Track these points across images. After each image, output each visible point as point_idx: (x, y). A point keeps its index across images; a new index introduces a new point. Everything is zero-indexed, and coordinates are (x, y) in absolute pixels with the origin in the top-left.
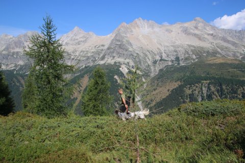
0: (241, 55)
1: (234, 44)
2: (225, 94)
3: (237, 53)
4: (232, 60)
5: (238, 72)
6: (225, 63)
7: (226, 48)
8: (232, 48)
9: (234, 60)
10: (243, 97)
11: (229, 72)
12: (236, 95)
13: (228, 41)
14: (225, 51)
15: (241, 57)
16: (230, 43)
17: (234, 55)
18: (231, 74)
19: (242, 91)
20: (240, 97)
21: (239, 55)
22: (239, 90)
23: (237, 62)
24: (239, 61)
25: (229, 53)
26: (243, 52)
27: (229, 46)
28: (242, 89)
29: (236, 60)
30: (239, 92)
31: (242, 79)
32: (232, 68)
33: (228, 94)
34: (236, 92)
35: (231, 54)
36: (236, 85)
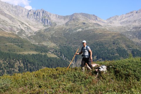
0: (17, 30)
1: (11, 18)
2: (2, 69)
3: (14, 28)
4: (9, 34)
5: (15, 46)
6: (2, 37)
7: (4, 21)
8: (9, 22)
9: (11, 34)
10: (19, 70)
11: (6, 46)
12: (13, 69)
13: (5, 15)
14: (2, 24)
15: (18, 32)
16: (7, 17)
17: (11, 29)
18: (8, 48)
19: (19, 65)
20: (17, 71)
21: (16, 30)
22: (16, 64)
23: (14, 37)
24: (16, 35)
25: (6, 26)
26: (19, 27)
27: (7, 19)
28: (18, 62)
29: (13, 34)
30: (16, 66)
31: (18, 53)
32: (10, 42)
33: (5, 68)
34: (12, 67)
35: (8, 28)
36: (13, 59)
